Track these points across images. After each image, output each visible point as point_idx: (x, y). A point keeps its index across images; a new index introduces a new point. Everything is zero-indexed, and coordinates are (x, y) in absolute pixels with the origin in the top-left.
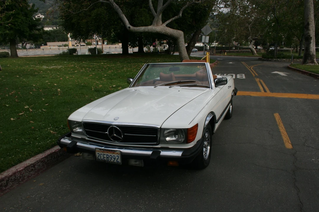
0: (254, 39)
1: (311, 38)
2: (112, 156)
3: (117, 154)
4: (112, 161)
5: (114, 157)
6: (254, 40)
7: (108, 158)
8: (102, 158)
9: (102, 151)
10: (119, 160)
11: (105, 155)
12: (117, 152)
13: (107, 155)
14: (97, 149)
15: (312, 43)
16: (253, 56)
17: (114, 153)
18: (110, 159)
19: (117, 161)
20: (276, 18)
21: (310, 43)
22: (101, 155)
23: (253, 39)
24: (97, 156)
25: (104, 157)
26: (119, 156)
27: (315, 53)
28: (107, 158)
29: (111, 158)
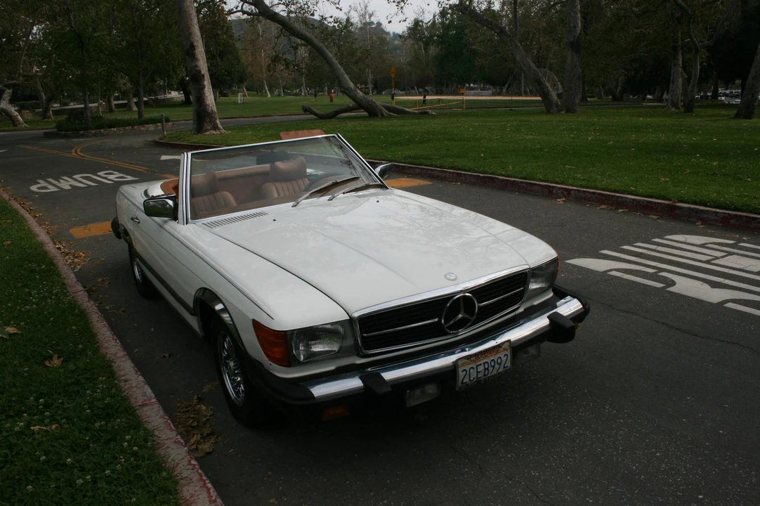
0: (8, 86)
1: (203, 76)
2: (496, 360)
3: (505, 349)
4: (494, 373)
5: (499, 361)
6: (9, 88)
7: (488, 369)
8: (474, 374)
9: (472, 359)
10: (508, 364)
11: (480, 365)
12: (504, 346)
13: (484, 363)
14: (460, 362)
15: (206, 87)
16: (16, 128)
17: (497, 353)
18: (491, 369)
19: (504, 367)
20: (74, 31)
21: (203, 87)
22: (472, 370)
23: (4, 86)
24: (461, 378)
25: (478, 372)
26: (508, 353)
27: (215, 109)
28: (485, 369)
29: (494, 367)
